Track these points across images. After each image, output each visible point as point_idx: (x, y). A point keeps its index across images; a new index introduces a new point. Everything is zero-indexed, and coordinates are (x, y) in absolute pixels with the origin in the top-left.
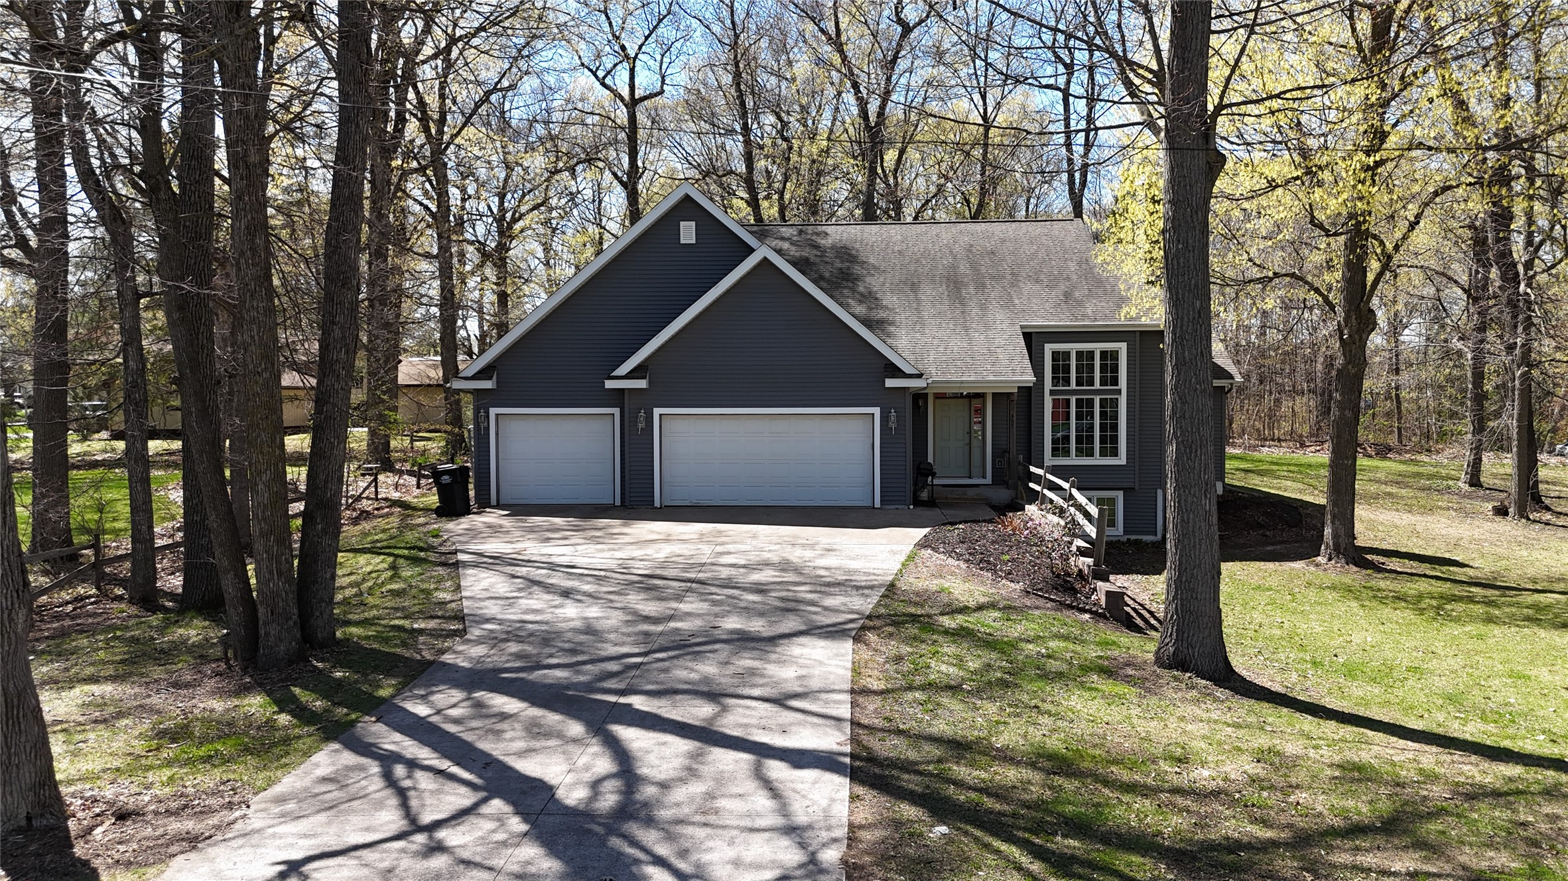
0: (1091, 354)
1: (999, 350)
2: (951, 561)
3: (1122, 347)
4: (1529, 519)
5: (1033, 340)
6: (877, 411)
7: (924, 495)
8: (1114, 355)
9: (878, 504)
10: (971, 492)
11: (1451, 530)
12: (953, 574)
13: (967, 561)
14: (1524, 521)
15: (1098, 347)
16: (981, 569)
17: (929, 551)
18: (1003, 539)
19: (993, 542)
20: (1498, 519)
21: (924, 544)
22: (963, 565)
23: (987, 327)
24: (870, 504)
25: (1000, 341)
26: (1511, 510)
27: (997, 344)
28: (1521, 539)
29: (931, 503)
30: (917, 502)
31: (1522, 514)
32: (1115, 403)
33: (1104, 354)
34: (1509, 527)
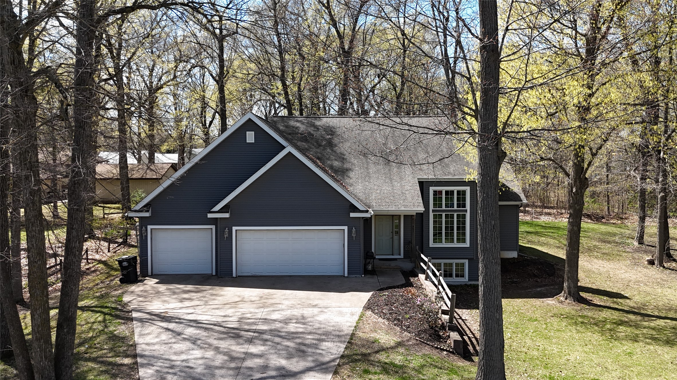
0: (452, 192)
1: (407, 192)
2: (380, 320)
3: (468, 189)
4: (664, 267)
5: (424, 186)
6: (346, 228)
7: (370, 267)
8: (464, 192)
9: (346, 275)
10: (393, 264)
11: (627, 275)
12: (381, 329)
13: (388, 319)
14: (662, 268)
15: (455, 189)
16: (395, 325)
17: (370, 312)
18: (407, 301)
19: (402, 305)
20: (649, 266)
21: (368, 306)
22: (387, 323)
23: (401, 179)
24: (342, 274)
25: (408, 187)
26: (656, 262)
27: (406, 189)
28: (659, 280)
29: (372, 273)
30: (366, 272)
31: (661, 264)
32: (464, 216)
33: (458, 192)
34: (655, 272)
